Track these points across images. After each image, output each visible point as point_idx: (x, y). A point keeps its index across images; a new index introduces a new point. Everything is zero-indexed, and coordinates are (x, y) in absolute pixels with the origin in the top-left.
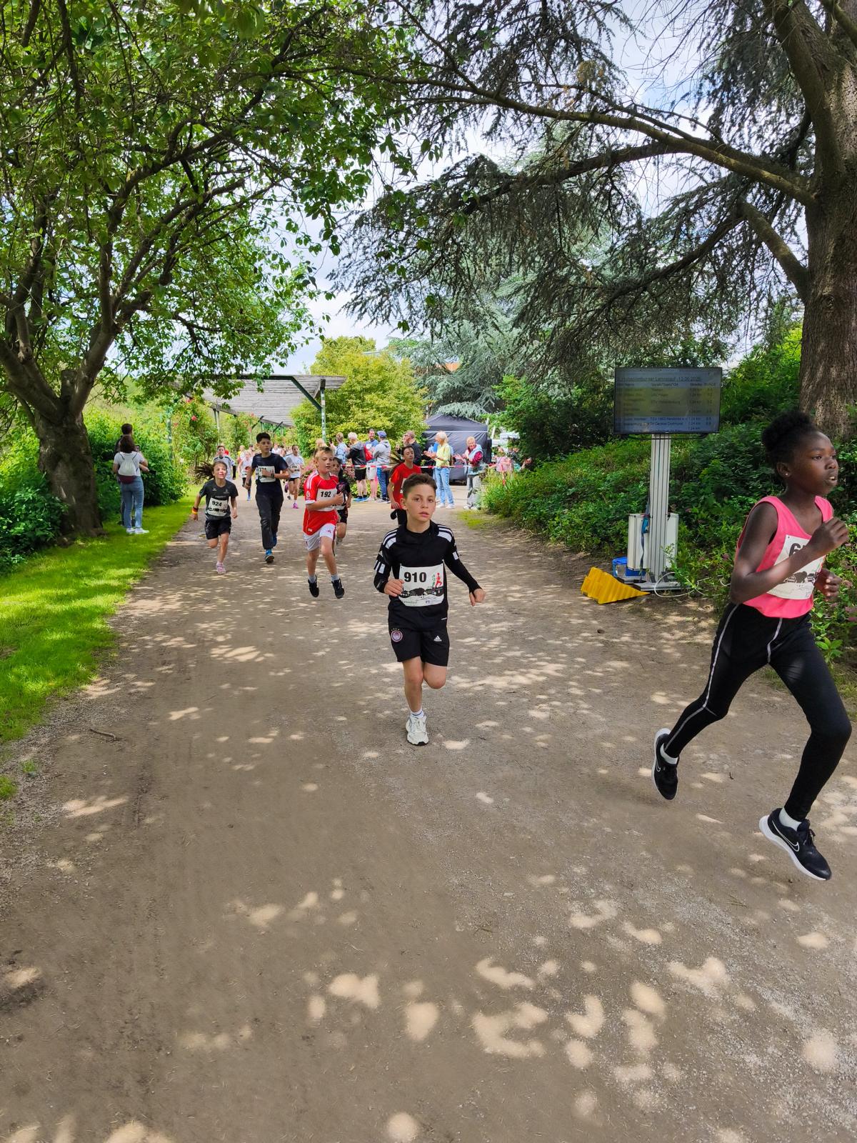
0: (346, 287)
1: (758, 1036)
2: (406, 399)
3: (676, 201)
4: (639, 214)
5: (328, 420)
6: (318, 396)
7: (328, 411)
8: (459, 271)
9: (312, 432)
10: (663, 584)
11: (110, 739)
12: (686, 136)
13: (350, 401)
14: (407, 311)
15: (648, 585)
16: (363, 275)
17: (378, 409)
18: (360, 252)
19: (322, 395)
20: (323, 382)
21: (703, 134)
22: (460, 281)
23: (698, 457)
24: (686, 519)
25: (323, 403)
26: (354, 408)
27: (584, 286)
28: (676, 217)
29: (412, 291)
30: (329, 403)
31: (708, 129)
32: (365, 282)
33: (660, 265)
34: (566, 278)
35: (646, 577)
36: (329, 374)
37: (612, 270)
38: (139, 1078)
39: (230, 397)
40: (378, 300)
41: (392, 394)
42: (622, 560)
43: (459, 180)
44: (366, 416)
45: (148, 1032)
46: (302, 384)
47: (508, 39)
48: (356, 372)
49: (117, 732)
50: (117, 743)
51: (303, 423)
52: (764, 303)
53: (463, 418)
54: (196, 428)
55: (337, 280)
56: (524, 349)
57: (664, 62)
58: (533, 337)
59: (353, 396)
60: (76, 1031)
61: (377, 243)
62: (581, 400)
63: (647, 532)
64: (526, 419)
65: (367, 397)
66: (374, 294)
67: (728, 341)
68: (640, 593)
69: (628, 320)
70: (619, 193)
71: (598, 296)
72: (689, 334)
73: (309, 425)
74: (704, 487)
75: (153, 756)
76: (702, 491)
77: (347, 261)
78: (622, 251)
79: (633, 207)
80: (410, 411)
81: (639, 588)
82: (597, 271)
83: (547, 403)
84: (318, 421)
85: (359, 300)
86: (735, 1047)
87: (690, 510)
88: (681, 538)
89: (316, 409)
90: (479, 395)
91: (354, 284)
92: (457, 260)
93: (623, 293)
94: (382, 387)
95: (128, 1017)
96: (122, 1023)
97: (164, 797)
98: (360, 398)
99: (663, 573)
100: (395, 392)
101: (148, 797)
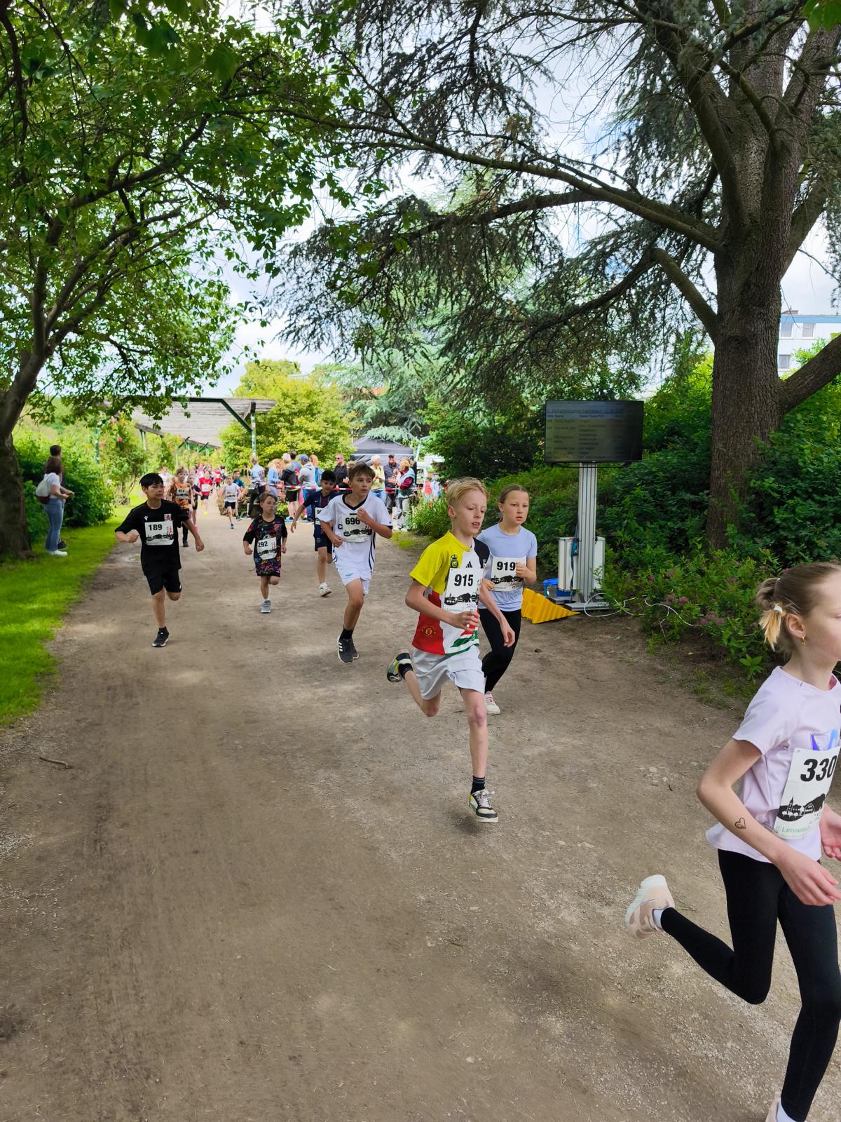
0: (280, 313)
1: (718, 1032)
2: (334, 423)
3: (594, 244)
4: (561, 255)
5: (257, 442)
6: (248, 418)
7: (258, 433)
8: (389, 301)
9: (241, 454)
10: (593, 604)
11: (62, 767)
12: (605, 186)
13: (279, 425)
14: (339, 339)
15: (577, 605)
16: (296, 303)
17: (307, 432)
18: (294, 281)
19: (253, 418)
20: (254, 405)
21: (621, 185)
22: (389, 312)
23: (619, 483)
24: (610, 542)
25: (253, 425)
26: (283, 431)
27: (509, 319)
28: (594, 258)
29: (343, 320)
30: (258, 425)
31: (625, 180)
32: (299, 311)
33: (579, 302)
34: (492, 311)
35: (576, 598)
36: (258, 397)
37: (534, 304)
38: (130, 1107)
39: (160, 418)
40: (310, 329)
41: (320, 418)
42: (553, 581)
43: (391, 217)
44: (295, 439)
45: (135, 1061)
46: (232, 407)
47: (438, 86)
48: (285, 396)
49: (70, 759)
50: (70, 771)
51: (232, 445)
52: (673, 339)
53: (390, 441)
54: (122, 449)
55: (270, 307)
56: (450, 378)
57: (586, 117)
58: (458, 366)
59: (281, 419)
60: (61, 1064)
61: (310, 274)
62: (505, 427)
63: (576, 554)
64: (455, 445)
65: (297, 421)
66: (308, 322)
67: (641, 373)
68: (570, 613)
69: (549, 351)
70: (542, 235)
71: (521, 329)
72: (604, 366)
73: (238, 447)
74: (627, 512)
75: (108, 783)
76: (624, 515)
77: (281, 290)
78: (545, 287)
79: (554, 248)
80: (339, 434)
81: (570, 608)
82: (521, 305)
83: (473, 430)
84: (248, 443)
85: (292, 328)
86: (698, 1044)
87: (613, 534)
88: (607, 560)
89: (245, 431)
90: (405, 419)
91: (287, 312)
92: (388, 291)
93: (545, 327)
94: (310, 411)
95: (111, 1046)
96: (107, 1054)
97: (124, 825)
98: (289, 421)
99: (592, 594)
100: (322, 416)
101: (108, 826)
